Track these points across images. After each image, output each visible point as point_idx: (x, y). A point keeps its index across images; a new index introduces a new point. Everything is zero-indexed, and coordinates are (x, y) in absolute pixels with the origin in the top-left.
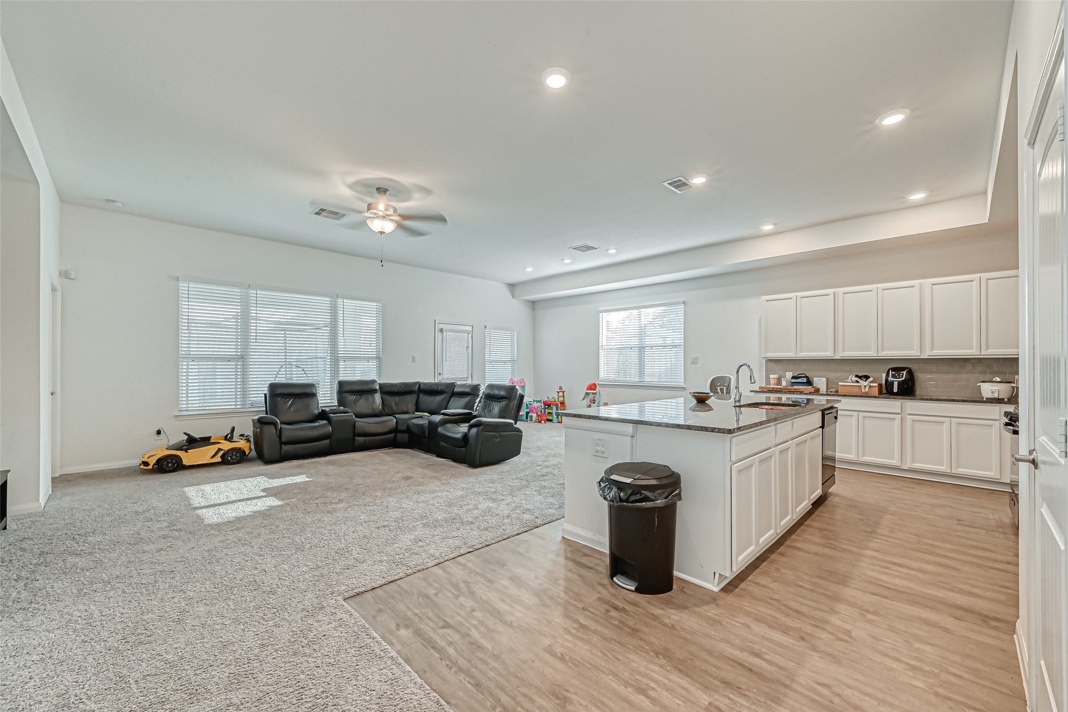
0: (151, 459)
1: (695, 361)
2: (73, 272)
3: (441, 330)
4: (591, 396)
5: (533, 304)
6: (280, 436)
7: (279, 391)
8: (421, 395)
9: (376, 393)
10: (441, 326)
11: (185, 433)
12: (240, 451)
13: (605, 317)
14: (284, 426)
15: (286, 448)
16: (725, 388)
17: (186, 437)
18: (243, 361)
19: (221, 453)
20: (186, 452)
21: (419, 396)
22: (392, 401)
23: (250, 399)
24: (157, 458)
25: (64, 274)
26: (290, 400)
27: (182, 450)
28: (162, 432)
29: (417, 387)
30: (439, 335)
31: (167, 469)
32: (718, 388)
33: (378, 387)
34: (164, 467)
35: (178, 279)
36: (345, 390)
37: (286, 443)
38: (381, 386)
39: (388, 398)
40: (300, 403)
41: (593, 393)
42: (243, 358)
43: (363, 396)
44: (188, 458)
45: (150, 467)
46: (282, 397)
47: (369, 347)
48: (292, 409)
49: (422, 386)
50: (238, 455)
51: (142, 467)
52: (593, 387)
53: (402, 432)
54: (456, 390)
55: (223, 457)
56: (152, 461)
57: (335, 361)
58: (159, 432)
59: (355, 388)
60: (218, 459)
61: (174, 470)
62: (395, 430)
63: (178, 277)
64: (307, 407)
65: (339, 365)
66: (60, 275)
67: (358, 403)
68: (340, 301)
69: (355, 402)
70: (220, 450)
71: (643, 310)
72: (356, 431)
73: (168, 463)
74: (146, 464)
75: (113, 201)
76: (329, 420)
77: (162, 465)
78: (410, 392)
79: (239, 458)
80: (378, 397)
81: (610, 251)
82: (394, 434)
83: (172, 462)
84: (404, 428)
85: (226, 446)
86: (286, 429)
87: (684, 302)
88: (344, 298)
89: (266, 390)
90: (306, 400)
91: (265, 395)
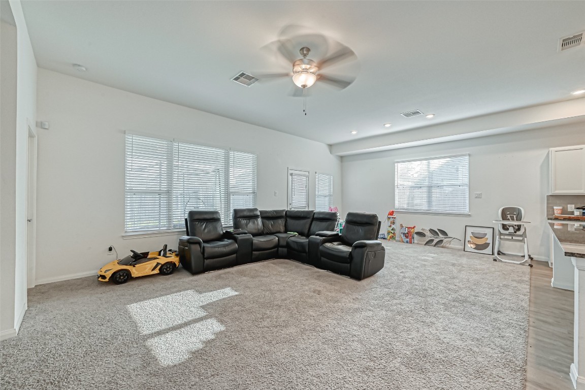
0: (107, 273)
1: (479, 197)
2: (47, 123)
3: (291, 174)
4: (392, 220)
5: (342, 158)
6: (203, 253)
7: (196, 217)
8: (288, 219)
9: (259, 218)
10: (290, 172)
11: (131, 251)
12: (172, 264)
13: (400, 167)
14: (206, 245)
15: (207, 262)
16: (515, 216)
17: (132, 254)
18: (169, 195)
19: (160, 266)
20: (134, 266)
21: (286, 220)
22: (270, 223)
23: (174, 223)
24: (112, 272)
25: (40, 125)
26: (203, 224)
27: (130, 265)
28: (113, 248)
29: (284, 213)
30: (290, 177)
31: (120, 281)
32: (509, 216)
33: (259, 214)
34: (118, 279)
35: (125, 133)
36: (239, 215)
37: (208, 258)
38: (261, 212)
39: (267, 222)
40: (210, 226)
41: (393, 218)
42: (169, 192)
43: (251, 220)
44: (135, 271)
45: (107, 280)
46: (199, 222)
47: (249, 186)
48: (206, 231)
49: (288, 213)
50: (171, 267)
51: (100, 279)
52: (392, 213)
53: (283, 247)
54: (315, 216)
55: (160, 270)
56: (108, 275)
57: (228, 194)
58: (110, 249)
59: (246, 214)
60: (157, 271)
61: (125, 282)
62: (278, 246)
63: (125, 131)
64: (215, 228)
65: (230, 198)
66: (37, 126)
67: (249, 225)
68: (232, 154)
69: (247, 225)
70: (158, 264)
71: (431, 161)
72: (254, 247)
73: (120, 276)
74: (103, 277)
75: (79, 65)
76: (235, 240)
77: (116, 278)
78: (280, 217)
79: (171, 270)
80: (260, 220)
81: (428, 117)
82: (276, 249)
83: (123, 274)
84: (285, 244)
85: (163, 260)
86: (207, 247)
87: (469, 155)
88: (234, 151)
89: (187, 216)
90: (214, 224)
91: (186, 220)
